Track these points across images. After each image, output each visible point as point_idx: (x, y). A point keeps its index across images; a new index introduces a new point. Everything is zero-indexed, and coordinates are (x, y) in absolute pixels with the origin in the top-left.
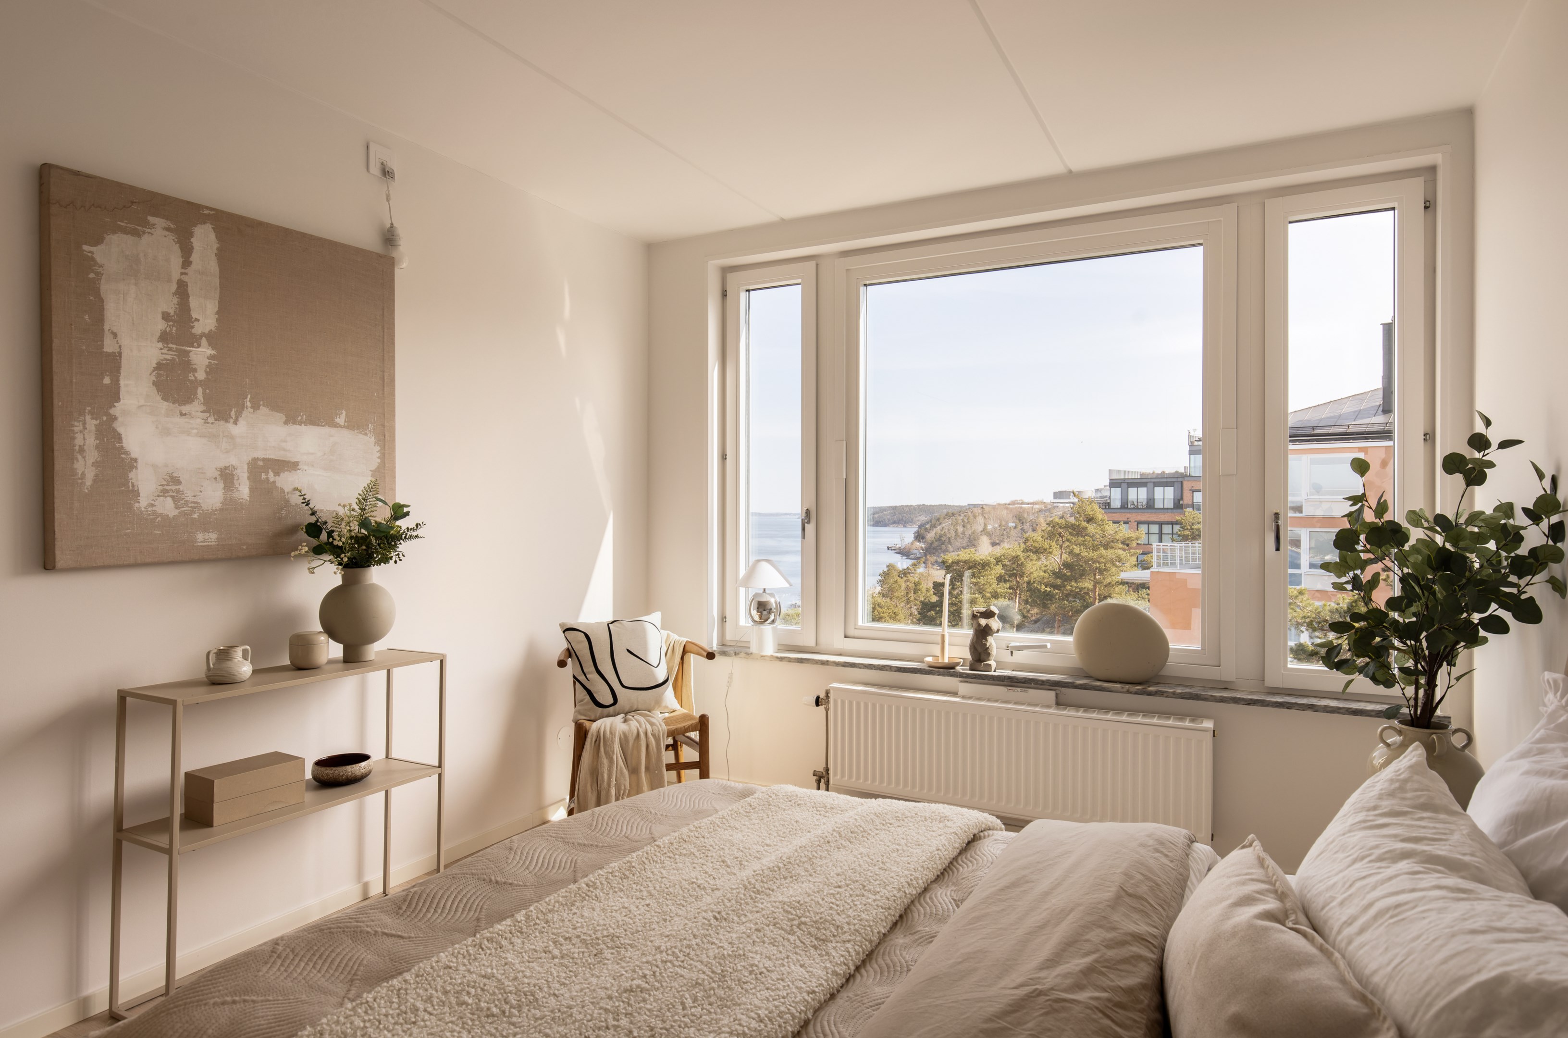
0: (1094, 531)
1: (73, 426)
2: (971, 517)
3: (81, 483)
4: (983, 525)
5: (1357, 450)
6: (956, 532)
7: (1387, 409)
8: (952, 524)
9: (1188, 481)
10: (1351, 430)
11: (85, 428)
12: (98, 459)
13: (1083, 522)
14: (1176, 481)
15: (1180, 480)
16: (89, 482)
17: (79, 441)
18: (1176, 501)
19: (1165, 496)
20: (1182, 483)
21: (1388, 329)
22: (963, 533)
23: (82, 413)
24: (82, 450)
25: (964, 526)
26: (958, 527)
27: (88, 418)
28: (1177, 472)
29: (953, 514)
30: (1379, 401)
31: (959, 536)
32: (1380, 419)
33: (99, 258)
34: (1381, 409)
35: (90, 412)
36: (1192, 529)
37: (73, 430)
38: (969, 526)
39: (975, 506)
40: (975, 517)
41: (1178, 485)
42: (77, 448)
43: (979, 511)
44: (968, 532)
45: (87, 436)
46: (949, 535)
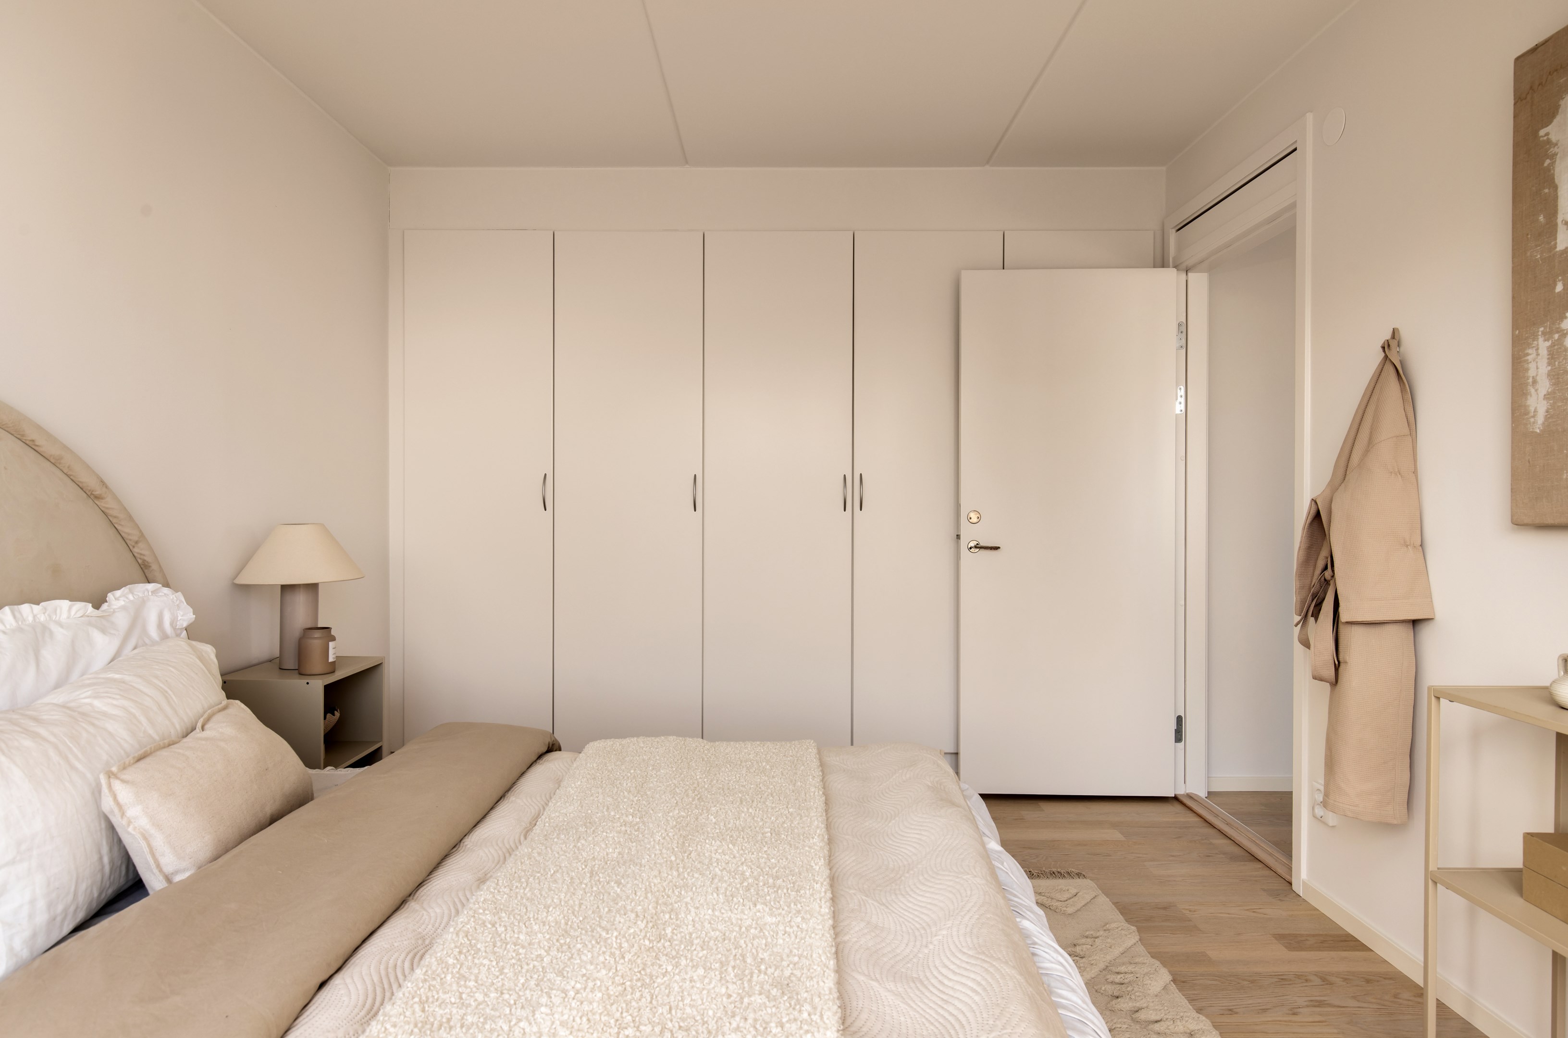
1: (1528, 354)
3: (1534, 423)
11: (1538, 355)
12: (1550, 390)
16: (1540, 419)
17: (1532, 373)
23: (1535, 337)
24: (1535, 382)
27: (1541, 339)
33: (1553, 138)
35: (1544, 333)
37: (1528, 360)
42: (1530, 380)
45: (1539, 365)
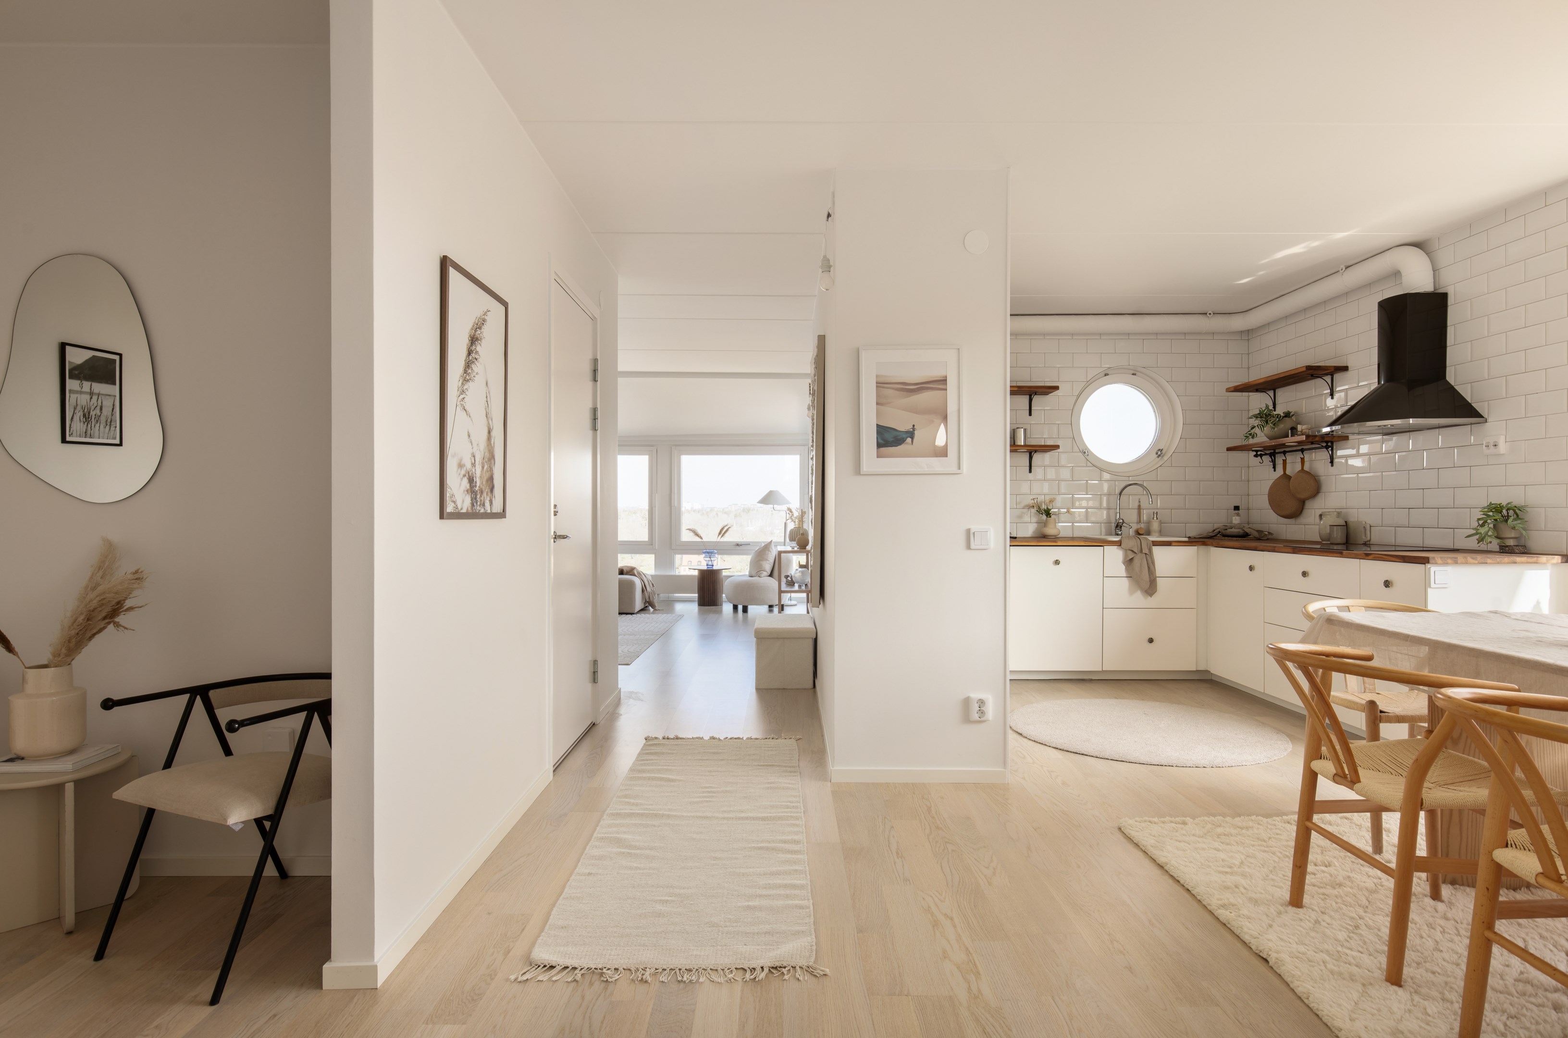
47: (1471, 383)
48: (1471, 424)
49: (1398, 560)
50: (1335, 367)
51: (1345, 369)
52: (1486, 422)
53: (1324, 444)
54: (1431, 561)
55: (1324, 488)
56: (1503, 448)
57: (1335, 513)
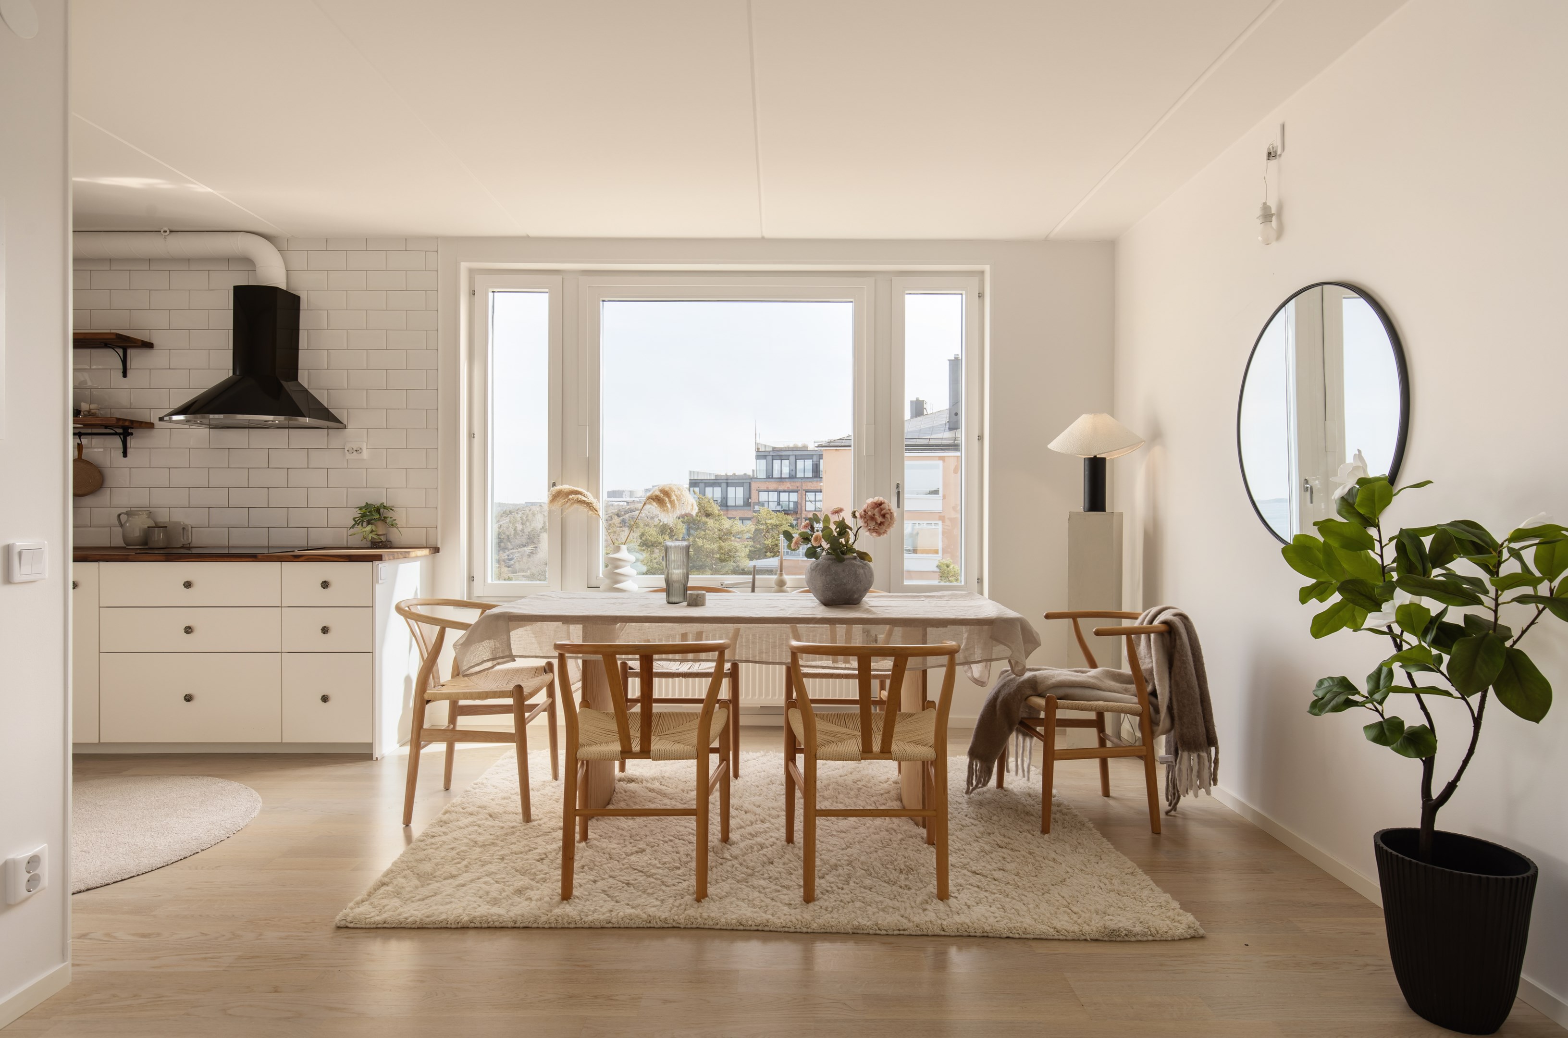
0: (712, 525)
2: (530, 515)
4: (542, 522)
5: (938, 458)
6: (515, 530)
7: (954, 426)
8: (510, 522)
9: (755, 482)
10: (932, 442)
13: (703, 518)
14: (745, 482)
15: (749, 481)
18: (746, 500)
19: (736, 495)
20: (750, 484)
21: (955, 364)
22: (522, 531)
25: (522, 524)
26: (517, 525)
28: (745, 474)
29: (511, 512)
30: (945, 418)
31: (518, 534)
32: (948, 434)
34: (947, 426)
36: (766, 524)
38: (528, 524)
39: (533, 504)
40: (534, 515)
41: (746, 486)
43: (538, 509)
44: (528, 530)
46: (508, 533)
47: (328, 389)
48: (328, 428)
49: (342, 560)
50: (142, 341)
51: (149, 345)
52: (346, 428)
53: (120, 431)
54: (383, 559)
55: (109, 482)
56: (365, 454)
57: (147, 512)
